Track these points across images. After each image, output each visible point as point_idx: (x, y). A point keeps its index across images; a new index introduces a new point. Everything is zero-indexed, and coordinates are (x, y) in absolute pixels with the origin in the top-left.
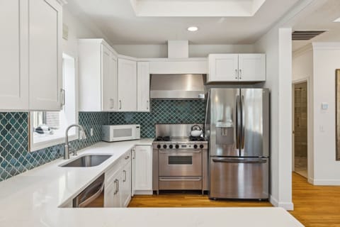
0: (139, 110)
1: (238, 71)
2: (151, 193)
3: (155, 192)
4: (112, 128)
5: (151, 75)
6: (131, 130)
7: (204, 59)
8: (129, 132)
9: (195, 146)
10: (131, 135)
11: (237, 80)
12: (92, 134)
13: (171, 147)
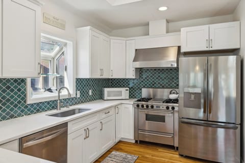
0: (127, 77)
1: (209, 41)
2: (134, 142)
3: (136, 141)
4: (106, 90)
5: (136, 50)
6: (121, 92)
7: (178, 33)
8: (120, 94)
9: (168, 108)
10: (121, 96)
11: (208, 49)
12: (90, 94)
13: (147, 106)
